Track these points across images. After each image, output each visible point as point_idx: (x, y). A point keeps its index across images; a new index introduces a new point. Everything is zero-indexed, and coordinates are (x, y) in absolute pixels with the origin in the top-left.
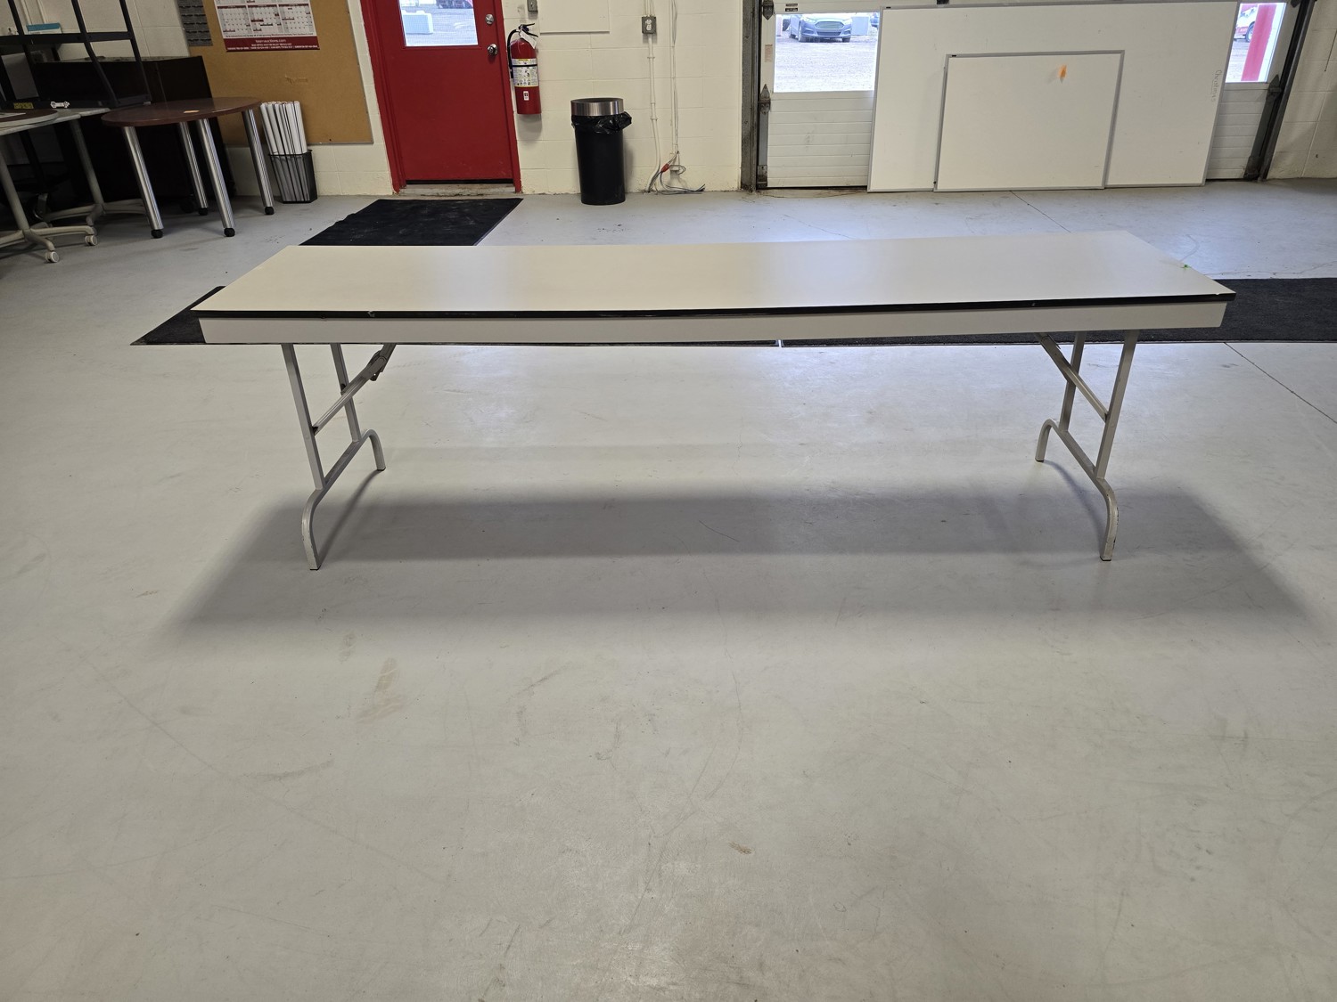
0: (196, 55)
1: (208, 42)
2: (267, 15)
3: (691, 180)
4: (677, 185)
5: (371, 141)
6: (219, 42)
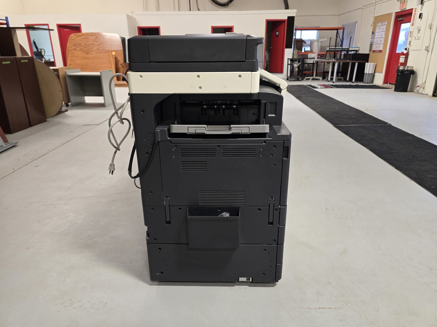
0: (369, 53)
2: (378, 46)
3: (426, 91)
5: (382, 73)
6: (372, 51)
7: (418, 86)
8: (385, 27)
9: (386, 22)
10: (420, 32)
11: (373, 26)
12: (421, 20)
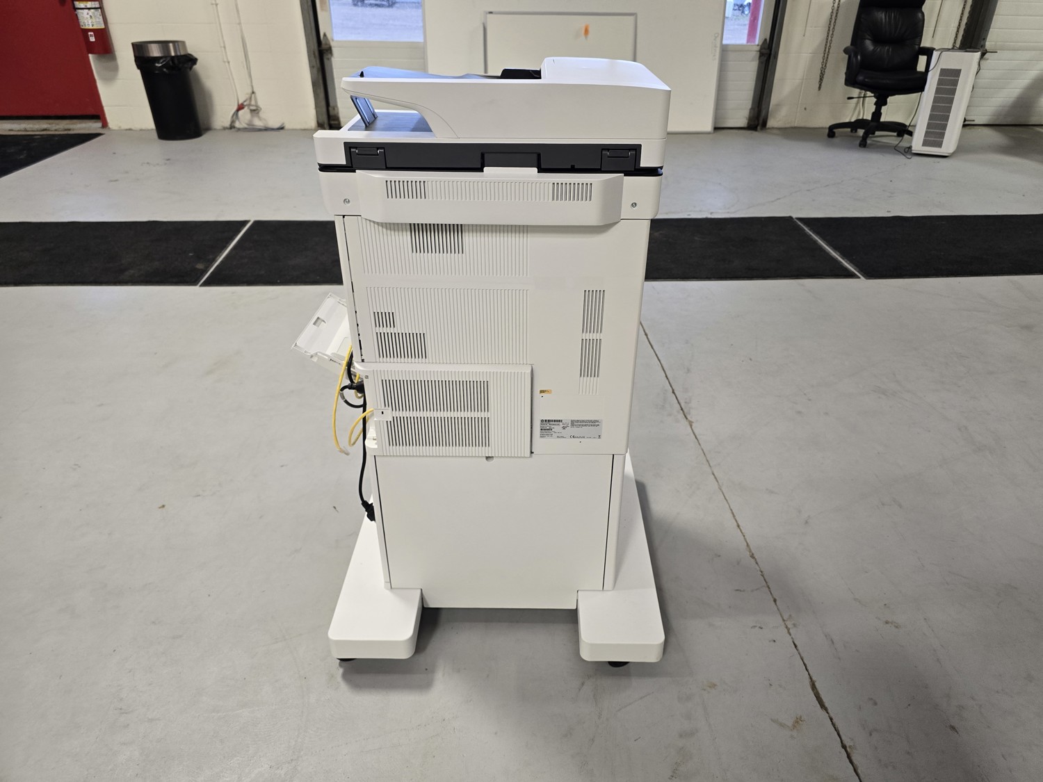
4: (258, 123)
7: (241, 107)
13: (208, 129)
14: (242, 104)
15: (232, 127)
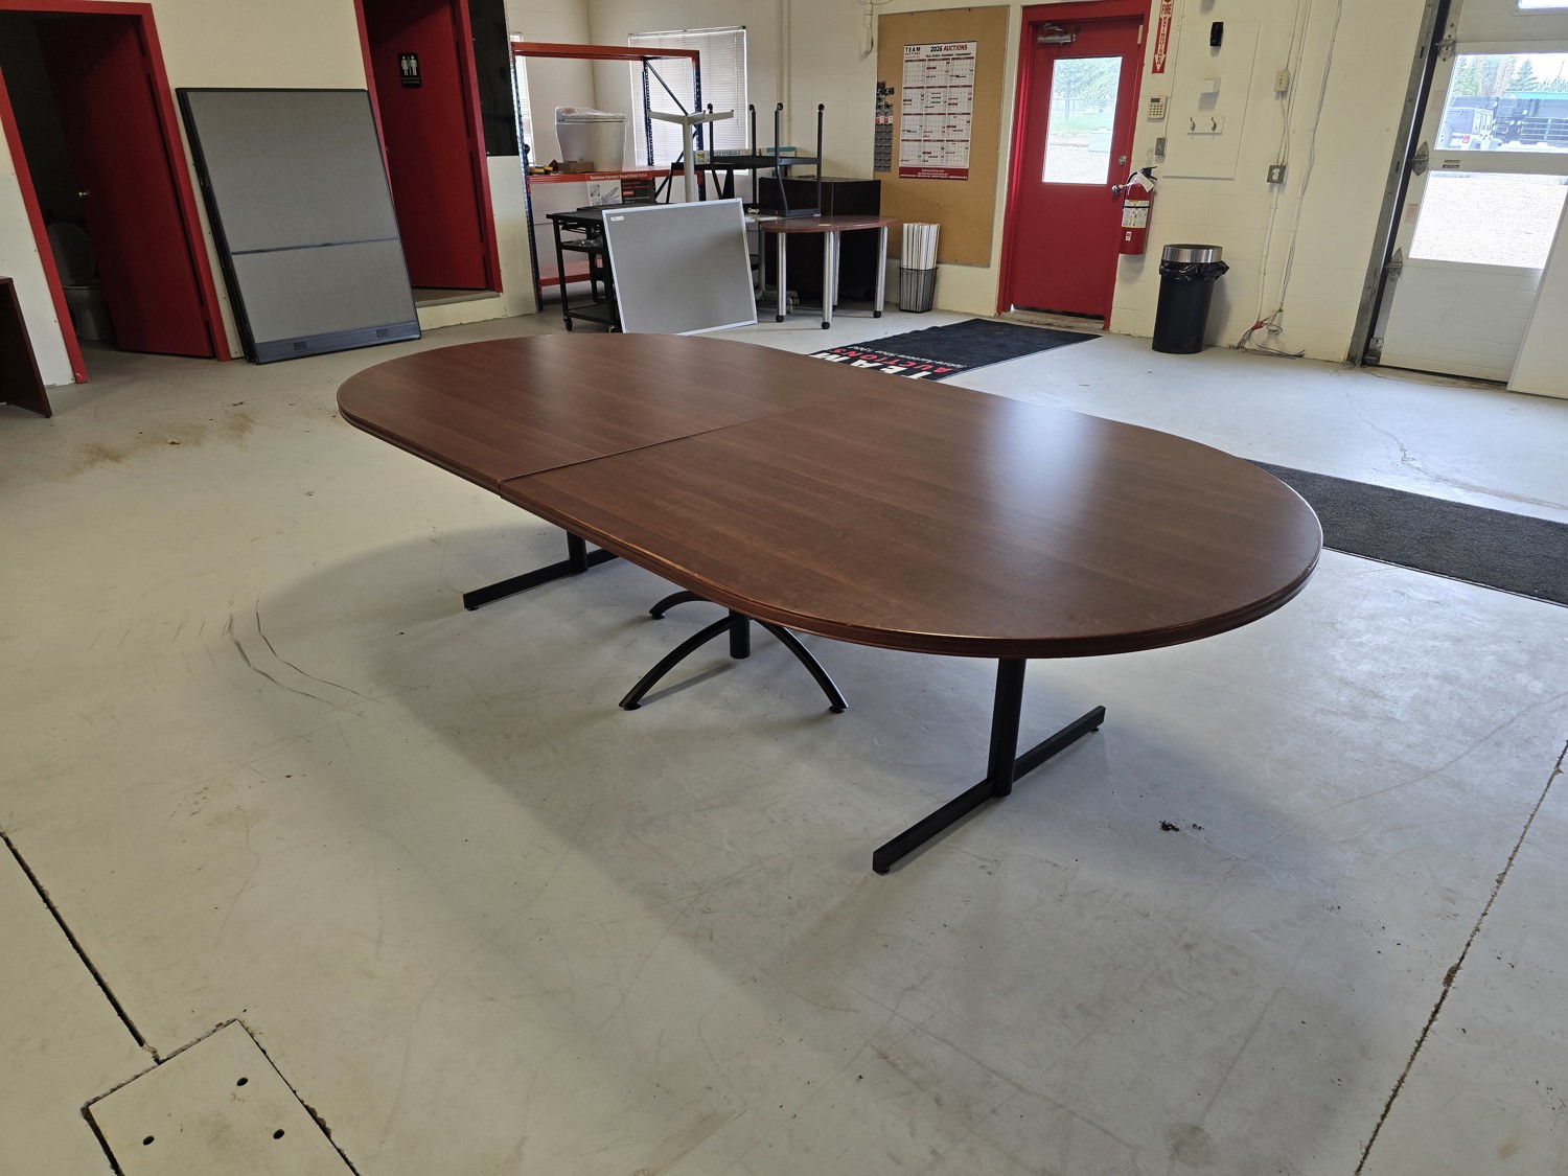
0: (877, 179)
1: (888, 168)
2: (934, 148)
3: (1290, 342)
4: (1273, 346)
5: (988, 265)
6: (895, 171)
7: (1259, 326)
8: (965, 68)
9: (972, 48)
10: (1215, 102)
11: (874, 54)
12: (1214, 54)
13: (1212, 345)
14: (1262, 322)
15: (1239, 347)
